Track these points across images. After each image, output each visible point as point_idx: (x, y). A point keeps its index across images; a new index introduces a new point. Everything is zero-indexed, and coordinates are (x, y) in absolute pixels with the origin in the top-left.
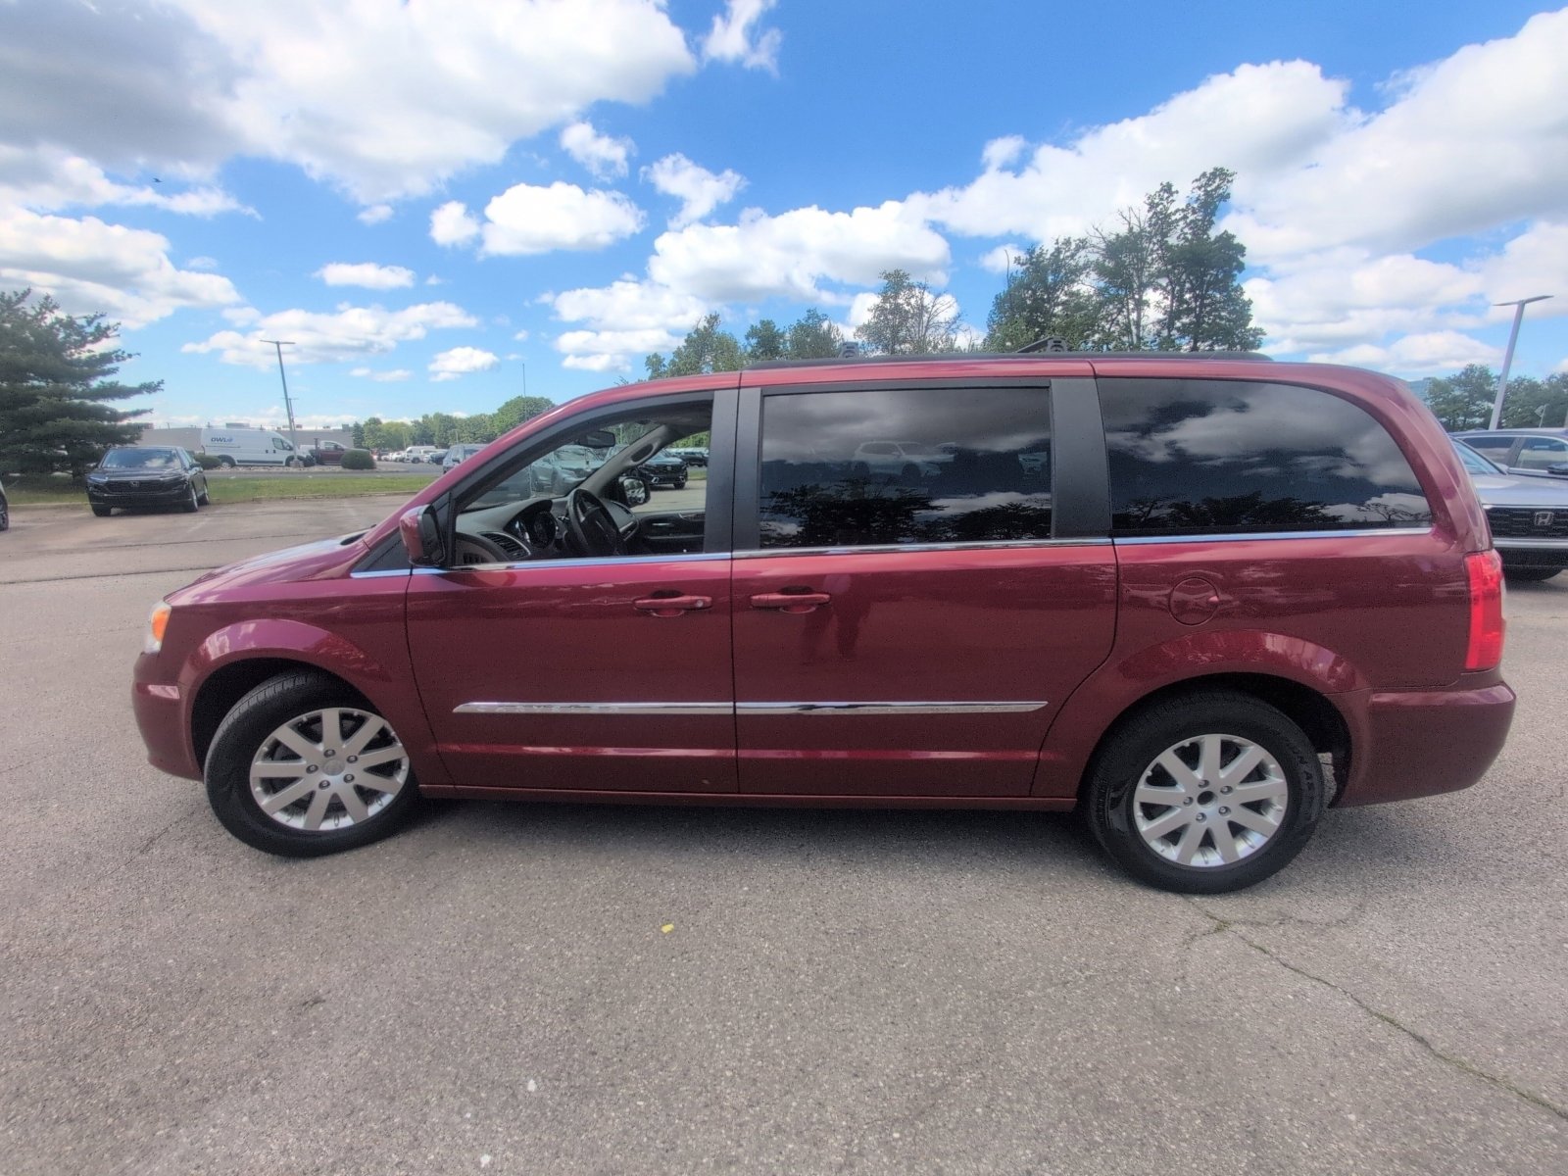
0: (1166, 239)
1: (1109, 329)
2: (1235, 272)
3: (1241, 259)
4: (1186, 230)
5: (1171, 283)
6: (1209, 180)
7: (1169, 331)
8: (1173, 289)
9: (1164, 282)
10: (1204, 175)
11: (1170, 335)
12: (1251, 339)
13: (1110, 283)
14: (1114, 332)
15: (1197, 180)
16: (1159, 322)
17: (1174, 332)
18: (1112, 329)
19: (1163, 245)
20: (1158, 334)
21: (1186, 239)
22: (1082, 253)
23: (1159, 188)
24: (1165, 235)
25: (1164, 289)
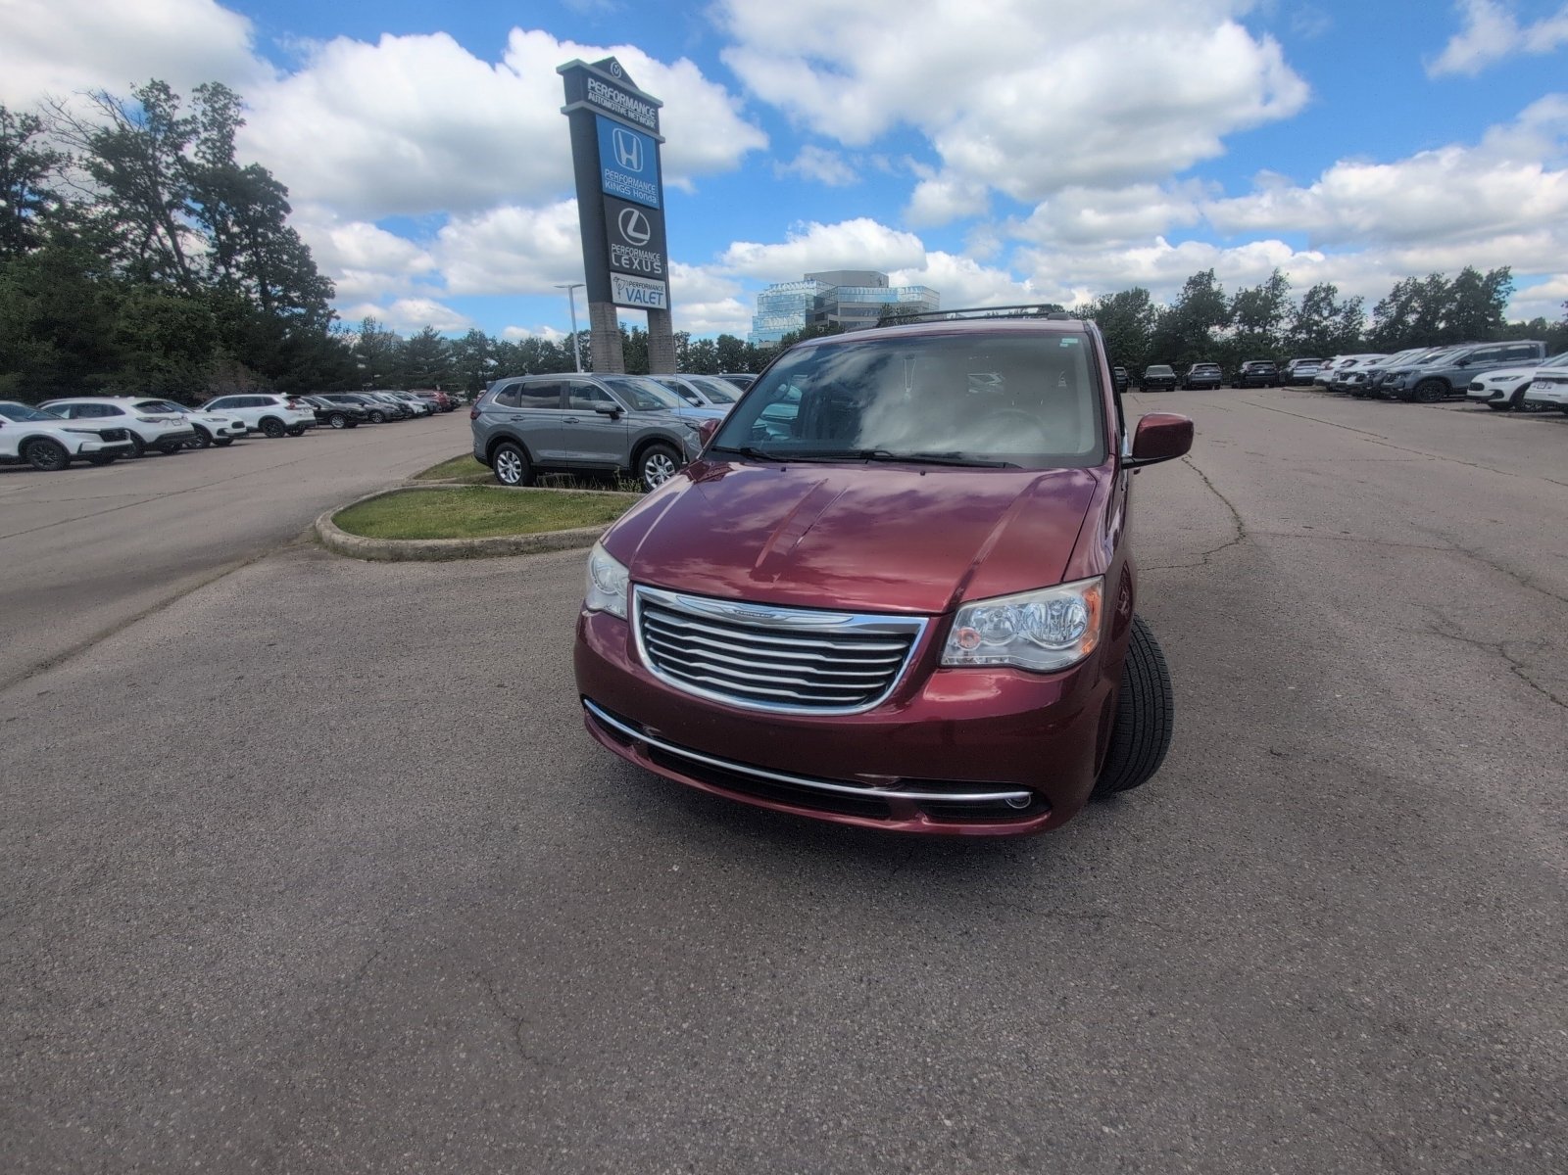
0: (180, 153)
1: (142, 255)
2: (282, 213)
3: (285, 199)
4: (203, 148)
5: (206, 209)
6: (212, 95)
7: (227, 269)
8: (213, 217)
9: (199, 207)
10: (203, 87)
11: (228, 275)
12: (323, 287)
13: (120, 193)
14: (150, 258)
15: (197, 90)
16: (209, 255)
17: (233, 270)
18: (146, 255)
19: (180, 160)
20: (213, 269)
21: (208, 161)
22: (36, 136)
23: (149, 83)
24: (178, 147)
25: (198, 214)
